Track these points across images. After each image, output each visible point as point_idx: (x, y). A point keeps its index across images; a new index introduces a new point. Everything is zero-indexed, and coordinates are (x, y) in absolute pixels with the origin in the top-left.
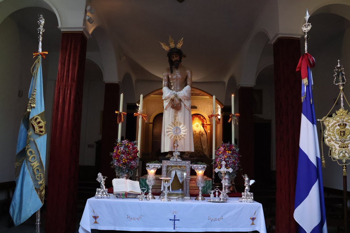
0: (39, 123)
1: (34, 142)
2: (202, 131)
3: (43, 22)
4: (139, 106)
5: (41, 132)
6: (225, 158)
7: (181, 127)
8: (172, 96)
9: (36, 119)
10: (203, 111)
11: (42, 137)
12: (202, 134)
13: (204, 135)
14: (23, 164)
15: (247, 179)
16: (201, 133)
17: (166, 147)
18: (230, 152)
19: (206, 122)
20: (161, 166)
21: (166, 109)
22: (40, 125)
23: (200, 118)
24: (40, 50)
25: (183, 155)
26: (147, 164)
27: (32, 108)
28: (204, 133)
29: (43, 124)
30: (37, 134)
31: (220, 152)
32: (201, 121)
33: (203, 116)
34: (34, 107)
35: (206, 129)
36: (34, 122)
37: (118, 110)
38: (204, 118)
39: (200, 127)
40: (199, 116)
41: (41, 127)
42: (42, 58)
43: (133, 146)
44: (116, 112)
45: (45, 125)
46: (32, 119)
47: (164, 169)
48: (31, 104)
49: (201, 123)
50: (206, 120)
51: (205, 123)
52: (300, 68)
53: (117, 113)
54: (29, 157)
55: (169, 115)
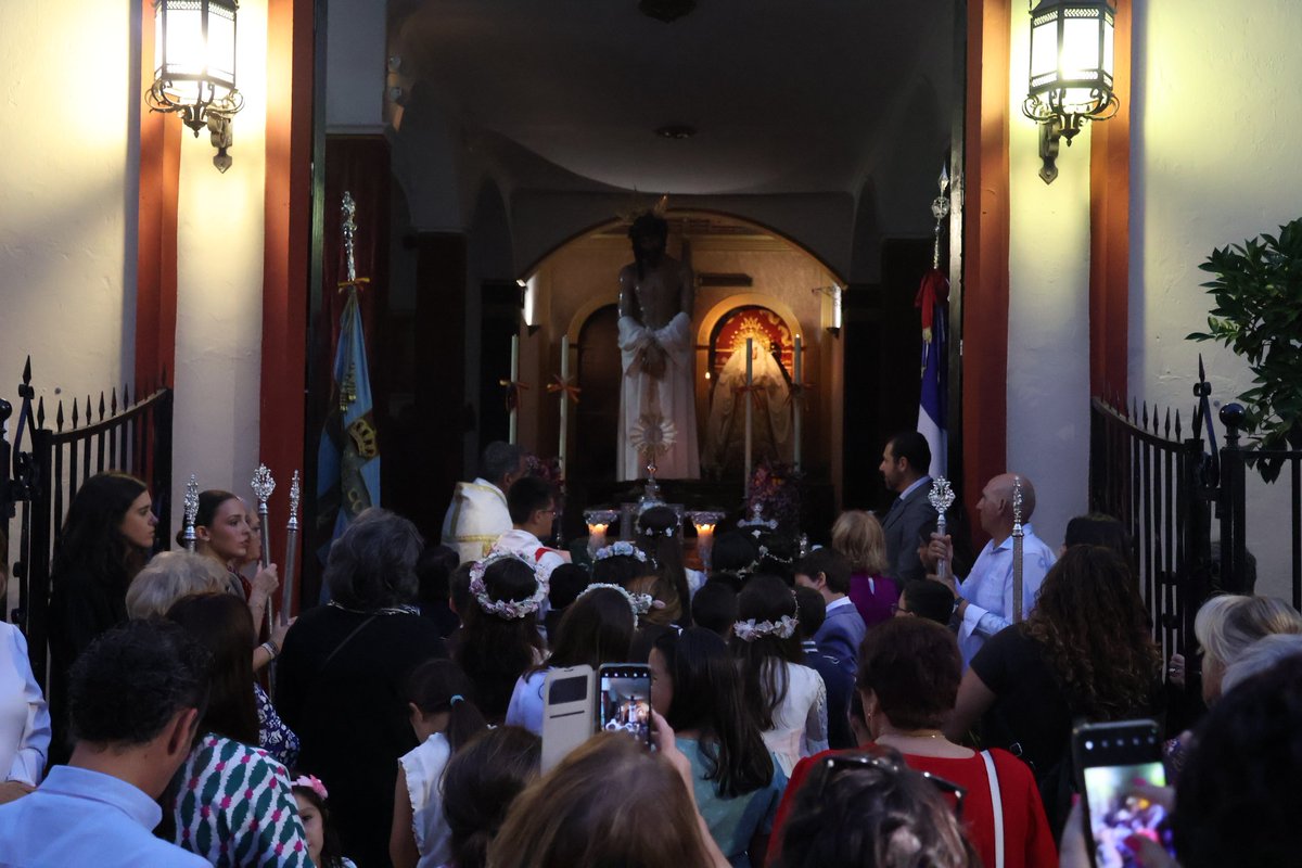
0: (366, 432)
1: (359, 474)
2: (773, 376)
3: (352, 209)
4: (525, 288)
5: (370, 451)
6: (768, 496)
7: (663, 425)
8: (643, 344)
9: (359, 426)
10: (775, 296)
11: (372, 461)
12: (774, 387)
13: (779, 392)
14: (339, 519)
15: (804, 543)
16: (767, 384)
17: (629, 469)
18: (780, 482)
19: (790, 338)
20: (618, 516)
21: (628, 373)
22: (367, 437)
23: (764, 321)
24: (353, 273)
25: (670, 489)
26: (586, 512)
27: (349, 402)
28: (781, 381)
29: (372, 435)
30: (363, 457)
31: (757, 482)
32: (767, 335)
33: (775, 315)
34: (353, 402)
35: (788, 365)
36: (354, 433)
37: (508, 378)
38: (782, 322)
39: (765, 358)
40: (761, 312)
41: (369, 442)
42: (359, 290)
43: (550, 468)
44: (502, 383)
45: (377, 437)
46: (350, 427)
47: (625, 523)
48: (347, 395)
49: (768, 342)
50: (789, 331)
51: (784, 340)
52: (921, 300)
53: (504, 386)
54: (351, 504)
55: (636, 389)
